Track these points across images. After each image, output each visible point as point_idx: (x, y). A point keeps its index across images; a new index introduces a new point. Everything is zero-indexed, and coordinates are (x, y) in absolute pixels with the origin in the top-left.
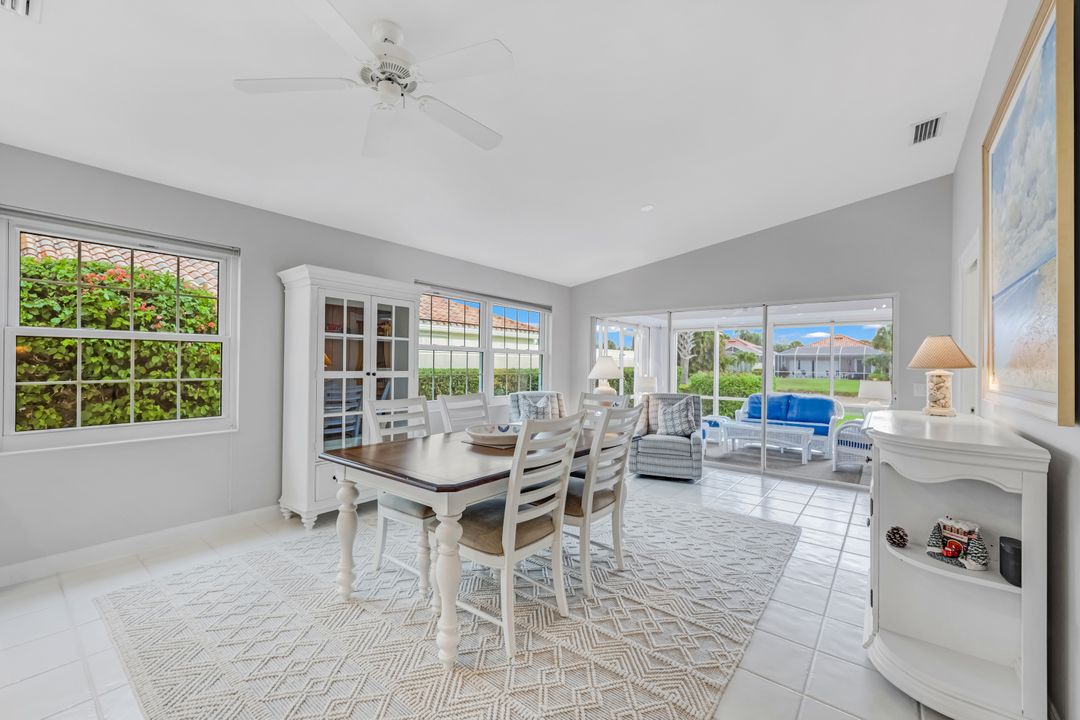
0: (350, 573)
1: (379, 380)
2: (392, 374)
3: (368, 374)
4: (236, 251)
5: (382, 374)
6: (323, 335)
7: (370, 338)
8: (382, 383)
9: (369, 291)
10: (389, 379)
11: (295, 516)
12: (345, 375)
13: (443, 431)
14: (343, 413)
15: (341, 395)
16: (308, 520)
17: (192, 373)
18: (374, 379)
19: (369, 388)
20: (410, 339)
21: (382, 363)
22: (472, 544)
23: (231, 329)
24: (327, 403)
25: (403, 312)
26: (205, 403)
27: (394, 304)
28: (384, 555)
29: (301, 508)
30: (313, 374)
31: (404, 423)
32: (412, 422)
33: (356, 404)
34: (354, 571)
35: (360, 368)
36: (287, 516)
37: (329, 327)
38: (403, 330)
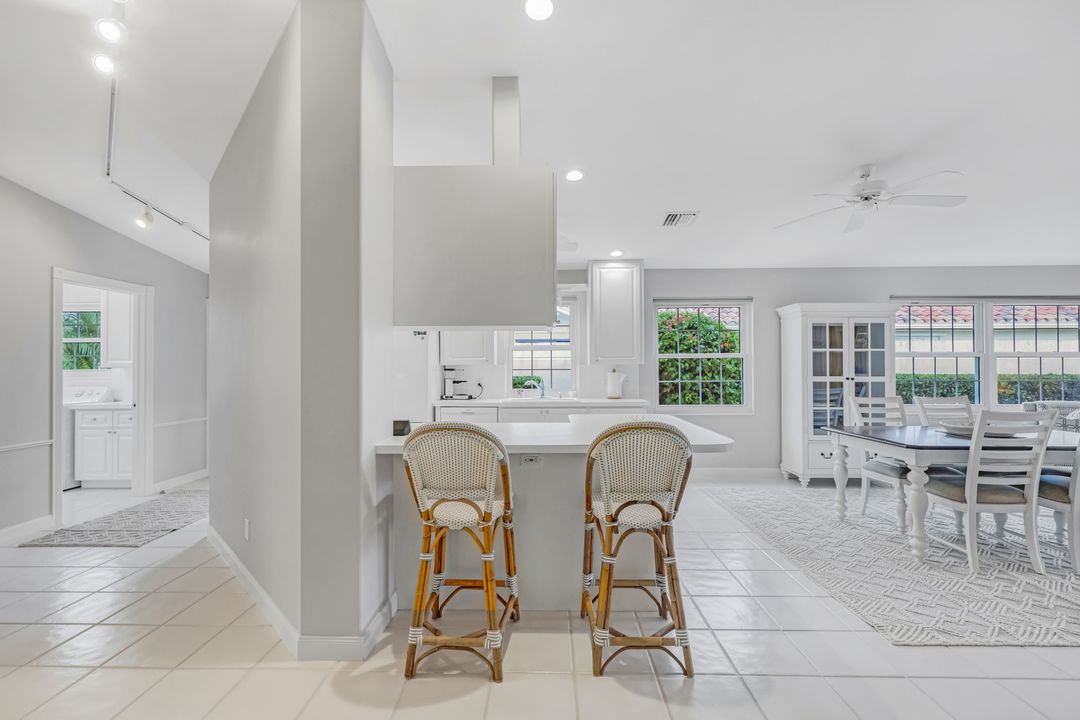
0: (844, 506)
1: (857, 384)
2: (869, 379)
3: (848, 379)
4: (751, 299)
5: (860, 379)
6: (812, 350)
7: (848, 350)
8: (859, 386)
9: (846, 314)
10: (866, 384)
11: (794, 478)
12: (828, 379)
13: (920, 424)
14: (828, 407)
15: (826, 395)
16: (805, 481)
17: (716, 377)
18: (853, 383)
19: (849, 389)
20: (886, 350)
21: (859, 371)
22: (939, 493)
23: (747, 350)
24: (815, 401)
25: (879, 328)
26: (733, 397)
27: (869, 321)
28: (868, 505)
29: (798, 471)
30: (805, 378)
31: (883, 415)
32: (888, 415)
33: (837, 400)
34: (846, 505)
35: (841, 374)
36: (786, 476)
37: (816, 344)
38: (879, 342)
